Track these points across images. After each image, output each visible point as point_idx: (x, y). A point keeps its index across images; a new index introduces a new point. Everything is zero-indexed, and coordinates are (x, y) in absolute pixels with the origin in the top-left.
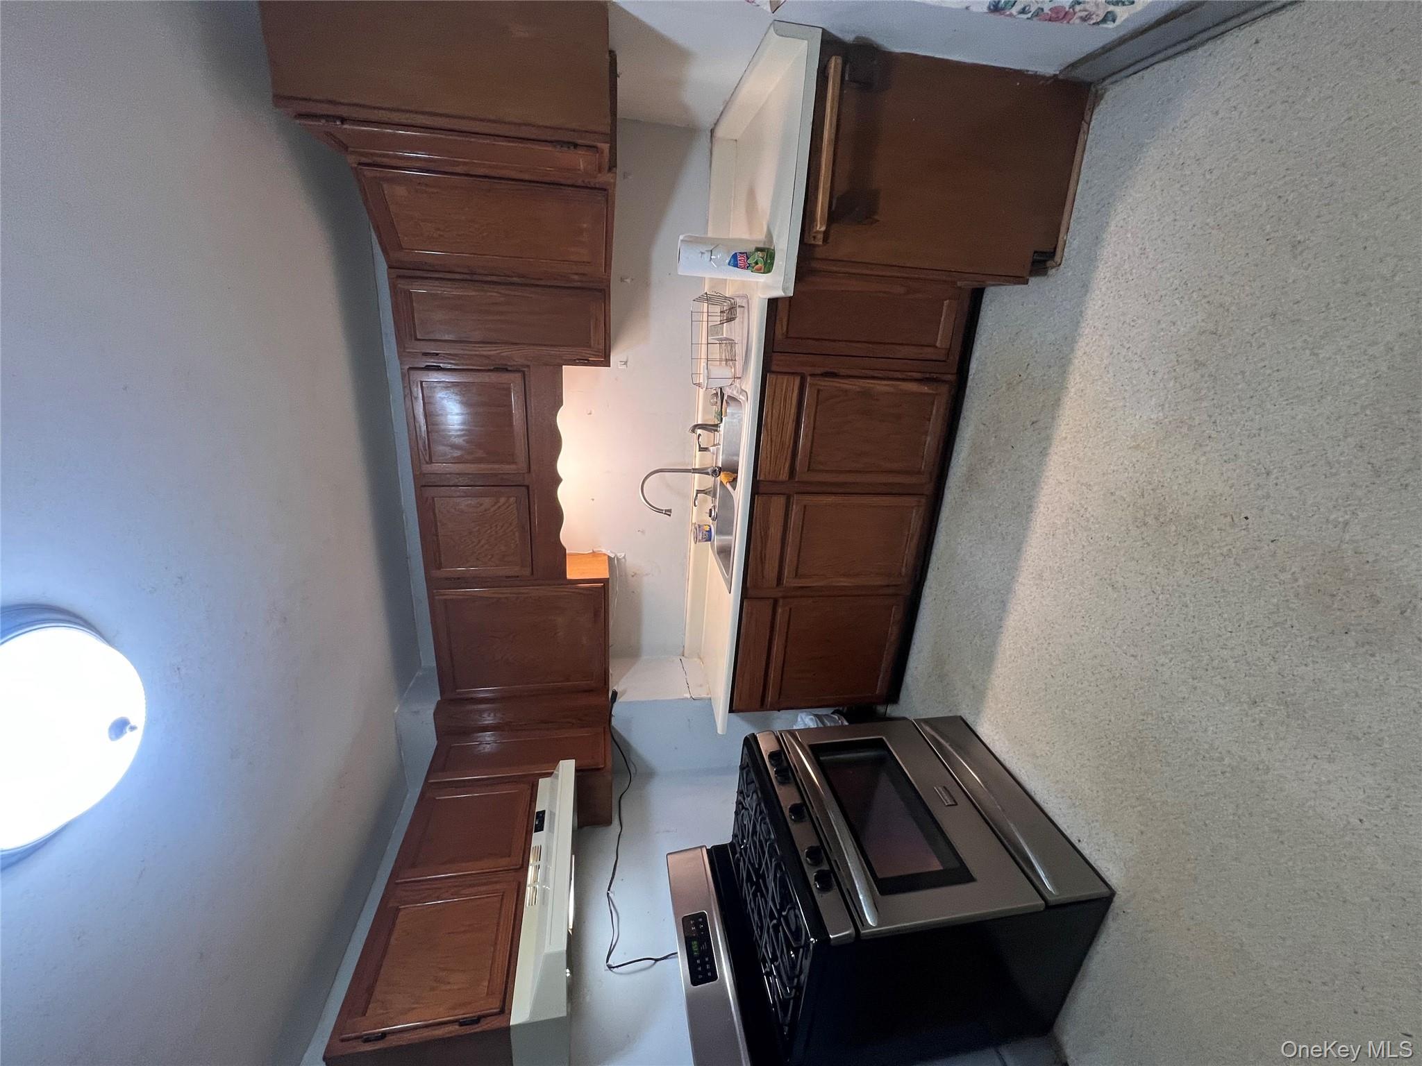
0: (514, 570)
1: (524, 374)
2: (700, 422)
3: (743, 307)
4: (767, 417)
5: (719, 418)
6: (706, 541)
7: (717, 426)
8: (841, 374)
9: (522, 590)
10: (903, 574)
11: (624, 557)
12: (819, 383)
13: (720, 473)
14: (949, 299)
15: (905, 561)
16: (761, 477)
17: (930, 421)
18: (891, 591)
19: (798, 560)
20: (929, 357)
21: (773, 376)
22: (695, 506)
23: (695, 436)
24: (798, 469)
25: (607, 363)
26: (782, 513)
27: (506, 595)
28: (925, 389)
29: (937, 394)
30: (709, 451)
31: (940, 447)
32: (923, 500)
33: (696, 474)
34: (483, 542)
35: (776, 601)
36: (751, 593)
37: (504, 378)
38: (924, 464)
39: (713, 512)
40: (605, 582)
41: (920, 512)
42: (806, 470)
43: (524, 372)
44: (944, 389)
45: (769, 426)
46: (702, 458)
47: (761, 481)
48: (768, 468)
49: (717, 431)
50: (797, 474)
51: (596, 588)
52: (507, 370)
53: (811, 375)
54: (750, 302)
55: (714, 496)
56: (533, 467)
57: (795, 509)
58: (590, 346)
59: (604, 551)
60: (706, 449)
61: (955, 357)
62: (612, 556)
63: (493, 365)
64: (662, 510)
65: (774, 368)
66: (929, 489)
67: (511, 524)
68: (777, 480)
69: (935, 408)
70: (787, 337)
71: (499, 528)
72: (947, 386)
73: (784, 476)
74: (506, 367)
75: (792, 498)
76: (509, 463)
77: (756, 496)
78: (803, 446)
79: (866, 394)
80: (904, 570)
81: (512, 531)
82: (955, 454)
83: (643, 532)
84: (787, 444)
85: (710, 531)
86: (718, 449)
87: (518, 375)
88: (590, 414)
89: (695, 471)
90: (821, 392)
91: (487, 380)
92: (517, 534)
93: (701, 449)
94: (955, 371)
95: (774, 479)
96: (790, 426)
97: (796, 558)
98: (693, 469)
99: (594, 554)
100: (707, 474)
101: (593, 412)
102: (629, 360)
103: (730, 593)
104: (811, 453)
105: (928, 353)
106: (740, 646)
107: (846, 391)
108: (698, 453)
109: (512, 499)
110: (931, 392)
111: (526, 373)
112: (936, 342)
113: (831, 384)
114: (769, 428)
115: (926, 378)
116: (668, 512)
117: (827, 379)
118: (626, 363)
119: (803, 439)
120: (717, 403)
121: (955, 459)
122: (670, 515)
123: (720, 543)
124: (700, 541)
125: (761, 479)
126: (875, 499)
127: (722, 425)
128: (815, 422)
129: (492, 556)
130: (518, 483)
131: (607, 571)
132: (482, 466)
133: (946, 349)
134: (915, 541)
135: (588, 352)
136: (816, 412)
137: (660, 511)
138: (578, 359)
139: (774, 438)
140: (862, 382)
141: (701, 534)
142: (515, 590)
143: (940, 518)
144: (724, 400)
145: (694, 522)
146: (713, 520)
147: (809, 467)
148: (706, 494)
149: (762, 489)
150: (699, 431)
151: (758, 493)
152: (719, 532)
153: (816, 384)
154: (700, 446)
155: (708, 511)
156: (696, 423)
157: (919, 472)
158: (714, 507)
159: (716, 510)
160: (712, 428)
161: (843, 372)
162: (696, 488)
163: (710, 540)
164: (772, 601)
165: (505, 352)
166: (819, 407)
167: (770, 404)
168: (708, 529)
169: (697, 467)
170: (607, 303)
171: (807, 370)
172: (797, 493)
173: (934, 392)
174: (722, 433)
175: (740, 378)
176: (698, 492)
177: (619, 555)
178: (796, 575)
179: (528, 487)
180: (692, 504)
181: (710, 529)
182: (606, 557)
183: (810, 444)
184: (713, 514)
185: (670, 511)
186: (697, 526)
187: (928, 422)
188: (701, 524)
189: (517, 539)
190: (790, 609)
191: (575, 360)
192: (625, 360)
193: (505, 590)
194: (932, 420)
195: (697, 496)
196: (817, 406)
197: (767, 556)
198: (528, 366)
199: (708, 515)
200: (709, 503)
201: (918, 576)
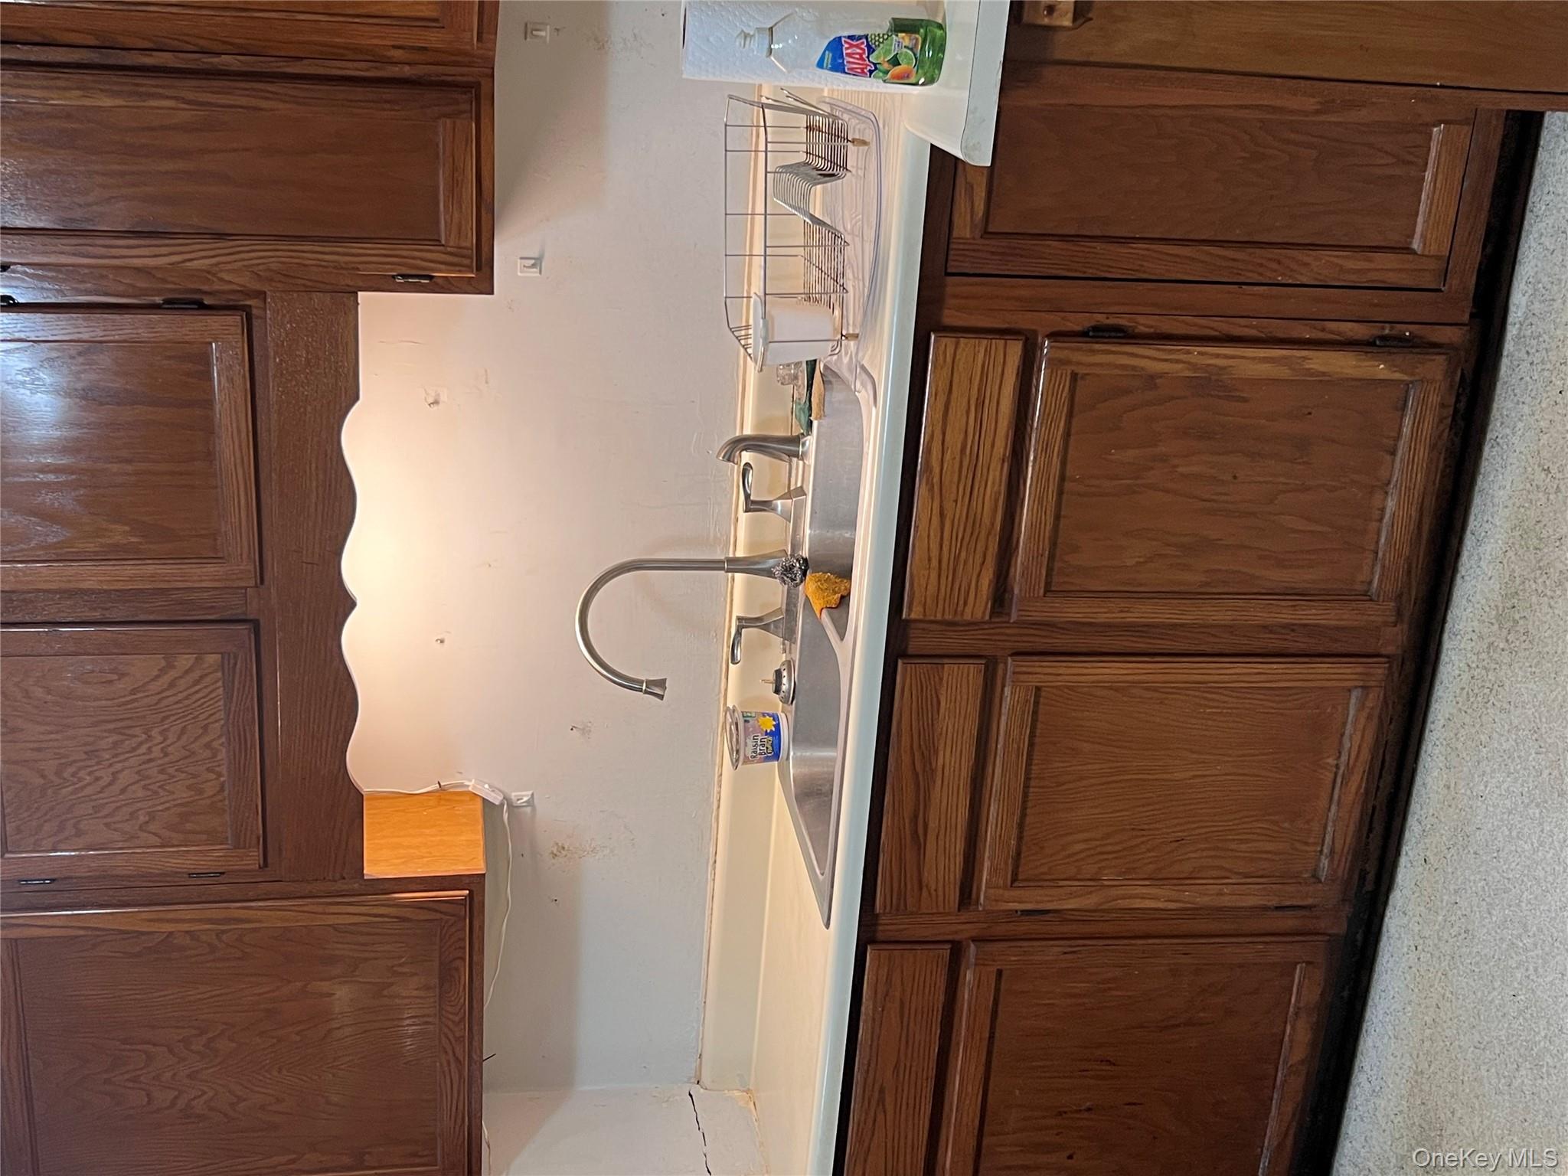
0: (214, 857)
1: (249, 319)
2: (748, 431)
3: (864, 143)
4: (928, 451)
5: (804, 420)
6: (767, 759)
7: (796, 440)
8: (1142, 329)
9: (235, 910)
10: (1323, 875)
11: (530, 803)
12: (1077, 357)
13: (804, 574)
14: (1446, 122)
15: (1328, 839)
16: (912, 612)
17: (1393, 453)
18: (1289, 922)
19: (1020, 838)
20: (1393, 279)
21: (949, 342)
22: (734, 661)
23: (737, 470)
24: (1016, 591)
25: (483, 283)
26: (972, 708)
27: (186, 927)
28: (1381, 369)
29: (1412, 382)
30: (774, 510)
31: (1426, 528)
32: (1379, 671)
33: (737, 575)
34: (125, 777)
35: (957, 950)
36: (886, 927)
37: (189, 327)
38: (1378, 569)
39: (785, 680)
40: (474, 883)
41: (1369, 704)
42: (1042, 592)
43: (247, 311)
44: (1435, 368)
45: (937, 470)
46: (752, 527)
47: (916, 621)
48: (932, 589)
49: (796, 455)
50: (1015, 600)
51: (451, 902)
52: (201, 306)
53: (1054, 336)
54: (884, 133)
55: (789, 635)
56: (274, 569)
57: (1009, 698)
58: (437, 241)
59: (471, 785)
60: (764, 506)
61: (1465, 280)
62: (496, 799)
63: (159, 292)
64: (642, 682)
65: (950, 317)
66: (1395, 638)
67: (205, 728)
68: (958, 618)
69: (1407, 421)
70: (986, 233)
71: (172, 738)
72: (1441, 359)
73: (978, 606)
74: (197, 296)
75: (1001, 666)
76: (202, 559)
77: (900, 662)
78: (1031, 526)
79: (1208, 384)
80: (1325, 862)
81: (208, 746)
82: (1469, 541)
83: (585, 731)
84: (986, 520)
85: (776, 733)
86: (799, 508)
87: (234, 320)
88: (436, 402)
89: (735, 565)
90: (1080, 383)
91: (144, 334)
92: (223, 754)
93: (752, 506)
94: (1466, 318)
95: (948, 617)
96: (996, 477)
97: (1014, 832)
98: (730, 561)
99: (444, 796)
100: (769, 573)
101: (443, 398)
102: (547, 255)
103: (827, 925)
104: (1054, 544)
105: (1386, 267)
106: (858, 1075)
107: (1151, 380)
108: (743, 516)
109: (212, 659)
110: (1398, 376)
111: (255, 311)
112: (1412, 236)
113: (1111, 358)
114: (936, 480)
115: (1383, 338)
116: (655, 688)
117: (1097, 346)
118: (537, 262)
119: (1031, 510)
120: (796, 377)
121: (1470, 557)
122: (661, 697)
123: (805, 770)
124: (746, 761)
125: (913, 616)
126: (1240, 668)
127: (811, 441)
128: (1064, 463)
129: (152, 817)
130: (227, 615)
131: (480, 850)
132: (129, 570)
133: (1438, 258)
134: (1356, 781)
135: (429, 255)
136: (1067, 434)
137: (631, 684)
138: (404, 276)
139: (949, 505)
140: (1199, 355)
141: (750, 743)
142: (215, 911)
143: (1431, 718)
144: (817, 374)
145: (730, 705)
146: (785, 700)
147: (1048, 584)
148: (766, 628)
149: (916, 643)
150: (747, 457)
151: (904, 655)
152: (801, 737)
153: (1068, 362)
154: (747, 496)
155: (771, 677)
156: (738, 434)
157: (1367, 597)
158: (789, 664)
159: (795, 675)
160: (787, 447)
161: (1144, 324)
162: (737, 612)
163: (776, 756)
164: (945, 952)
165: (199, 257)
166: (1075, 421)
167: (939, 416)
168: (771, 728)
169: (740, 554)
170: (484, 121)
171: (1043, 322)
172: (1012, 655)
173: (1406, 378)
174: (811, 460)
175: (856, 336)
176: (744, 622)
177: (513, 795)
178: (1013, 881)
179: (256, 624)
180: (726, 651)
181: (777, 726)
182: (479, 805)
183: (1050, 520)
184: (784, 688)
185: (661, 683)
186: (738, 715)
187: (1388, 458)
188: (753, 710)
189: (224, 770)
190: (1000, 973)
191: (394, 277)
192: (536, 255)
193: (184, 911)
194: (1400, 453)
195: (738, 633)
196: (1070, 415)
197: (933, 824)
198: (261, 295)
199: (771, 687)
200: (775, 654)
201: (1371, 877)
